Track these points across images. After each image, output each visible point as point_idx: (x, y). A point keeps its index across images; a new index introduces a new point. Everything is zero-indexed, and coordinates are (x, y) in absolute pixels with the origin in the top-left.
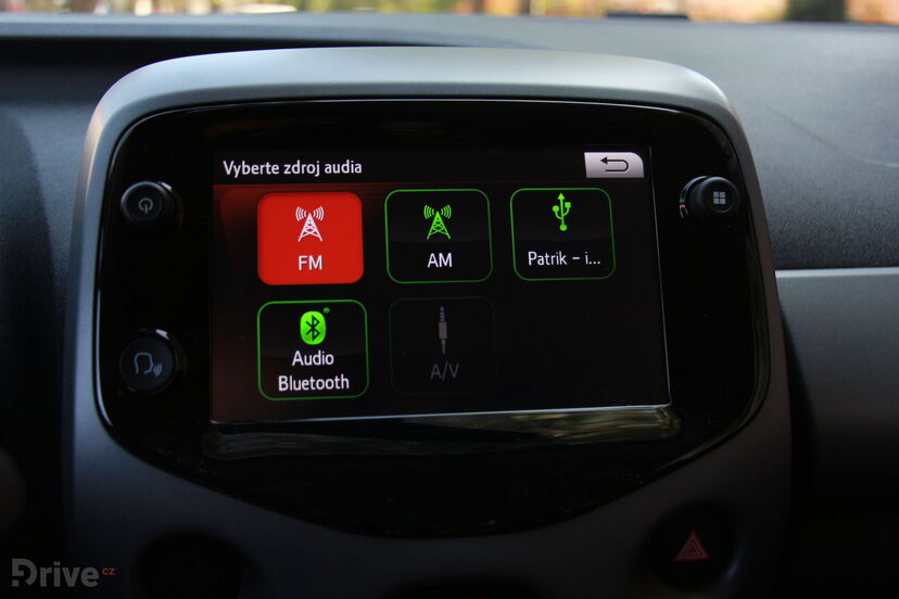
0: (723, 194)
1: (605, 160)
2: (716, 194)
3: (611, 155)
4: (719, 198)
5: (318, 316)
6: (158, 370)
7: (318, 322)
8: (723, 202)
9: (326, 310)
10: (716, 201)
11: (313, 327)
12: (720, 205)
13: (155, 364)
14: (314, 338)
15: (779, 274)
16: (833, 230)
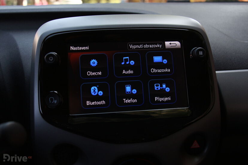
0: (202, 52)
1: (170, 44)
2: (200, 52)
3: (172, 42)
4: (201, 53)
5: (96, 88)
6: (56, 102)
7: (96, 89)
8: (202, 54)
9: (98, 86)
10: (200, 54)
11: (94, 91)
12: (201, 55)
13: (55, 100)
14: (95, 93)
15: (217, 72)
16: (231, 60)
